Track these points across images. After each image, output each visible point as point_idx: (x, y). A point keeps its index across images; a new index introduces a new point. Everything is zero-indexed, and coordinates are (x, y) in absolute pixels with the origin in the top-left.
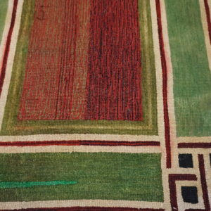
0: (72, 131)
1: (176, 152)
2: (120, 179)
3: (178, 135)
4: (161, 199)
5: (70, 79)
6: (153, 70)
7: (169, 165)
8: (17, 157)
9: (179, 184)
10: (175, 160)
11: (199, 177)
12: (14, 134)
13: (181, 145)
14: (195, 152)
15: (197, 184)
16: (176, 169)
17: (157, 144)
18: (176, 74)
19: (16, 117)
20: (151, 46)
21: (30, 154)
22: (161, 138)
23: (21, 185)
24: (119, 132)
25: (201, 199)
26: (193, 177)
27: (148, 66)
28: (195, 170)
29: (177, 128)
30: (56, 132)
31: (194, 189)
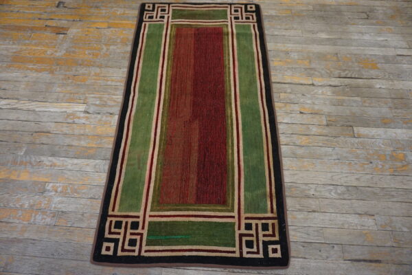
0: (188, 210)
1: (243, 222)
2: (213, 235)
3: (245, 212)
4: (234, 246)
5: (188, 179)
6: (233, 176)
7: (239, 229)
8: (160, 223)
9: (244, 239)
10: (243, 226)
11: (255, 235)
12: (158, 211)
13: (246, 218)
14: (254, 222)
15: (254, 239)
16: (243, 231)
17: (233, 217)
18: (246, 179)
19: (158, 202)
20: (233, 161)
21: (166, 222)
22: (235, 214)
23: (162, 238)
24: (213, 211)
25: (255, 247)
26: (252, 235)
27: (230, 174)
28: (253, 232)
29: (245, 209)
30: (181, 210)
31: (252, 241)
